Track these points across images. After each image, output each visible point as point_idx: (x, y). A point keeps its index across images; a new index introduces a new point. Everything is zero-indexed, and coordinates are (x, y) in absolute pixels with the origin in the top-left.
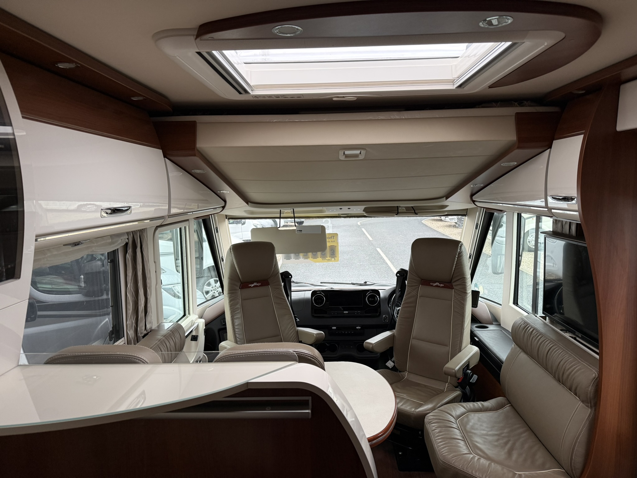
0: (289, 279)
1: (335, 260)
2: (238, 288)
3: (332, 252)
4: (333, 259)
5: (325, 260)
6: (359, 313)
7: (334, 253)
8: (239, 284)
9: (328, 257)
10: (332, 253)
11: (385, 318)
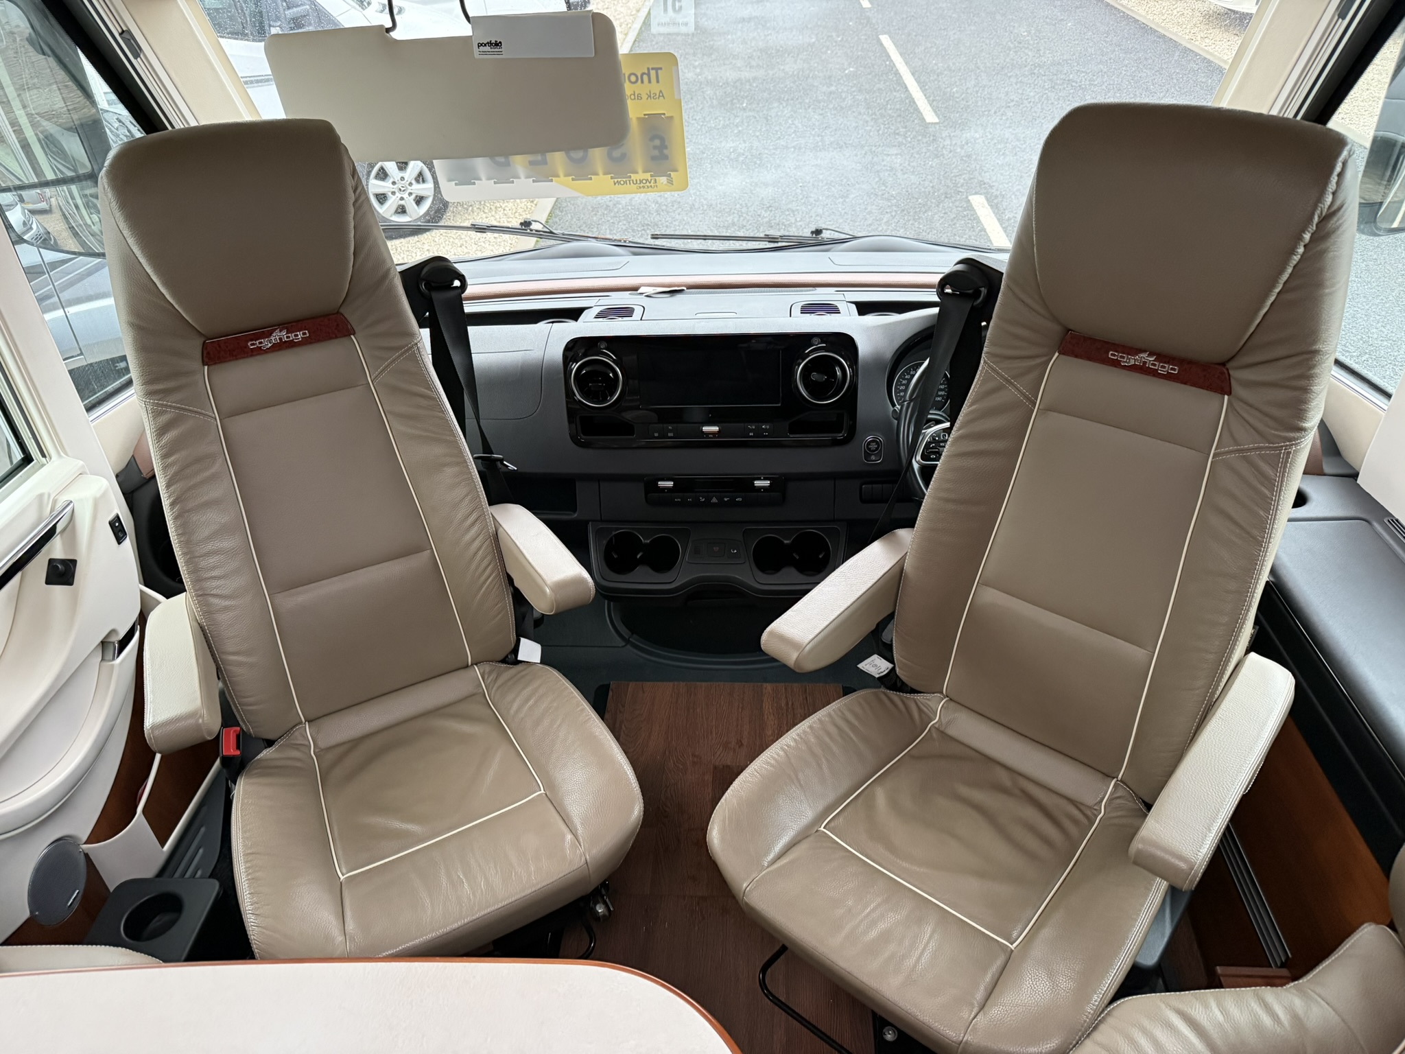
0: (452, 294)
1: (670, 182)
2: (196, 364)
3: (655, 147)
4: (663, 180)
5: (625, 182)
6: (765, 430)
7: (665, 151)
8: (195, 348)
9: (640, 171)
10: (656, 153)
11: (873, 446)
